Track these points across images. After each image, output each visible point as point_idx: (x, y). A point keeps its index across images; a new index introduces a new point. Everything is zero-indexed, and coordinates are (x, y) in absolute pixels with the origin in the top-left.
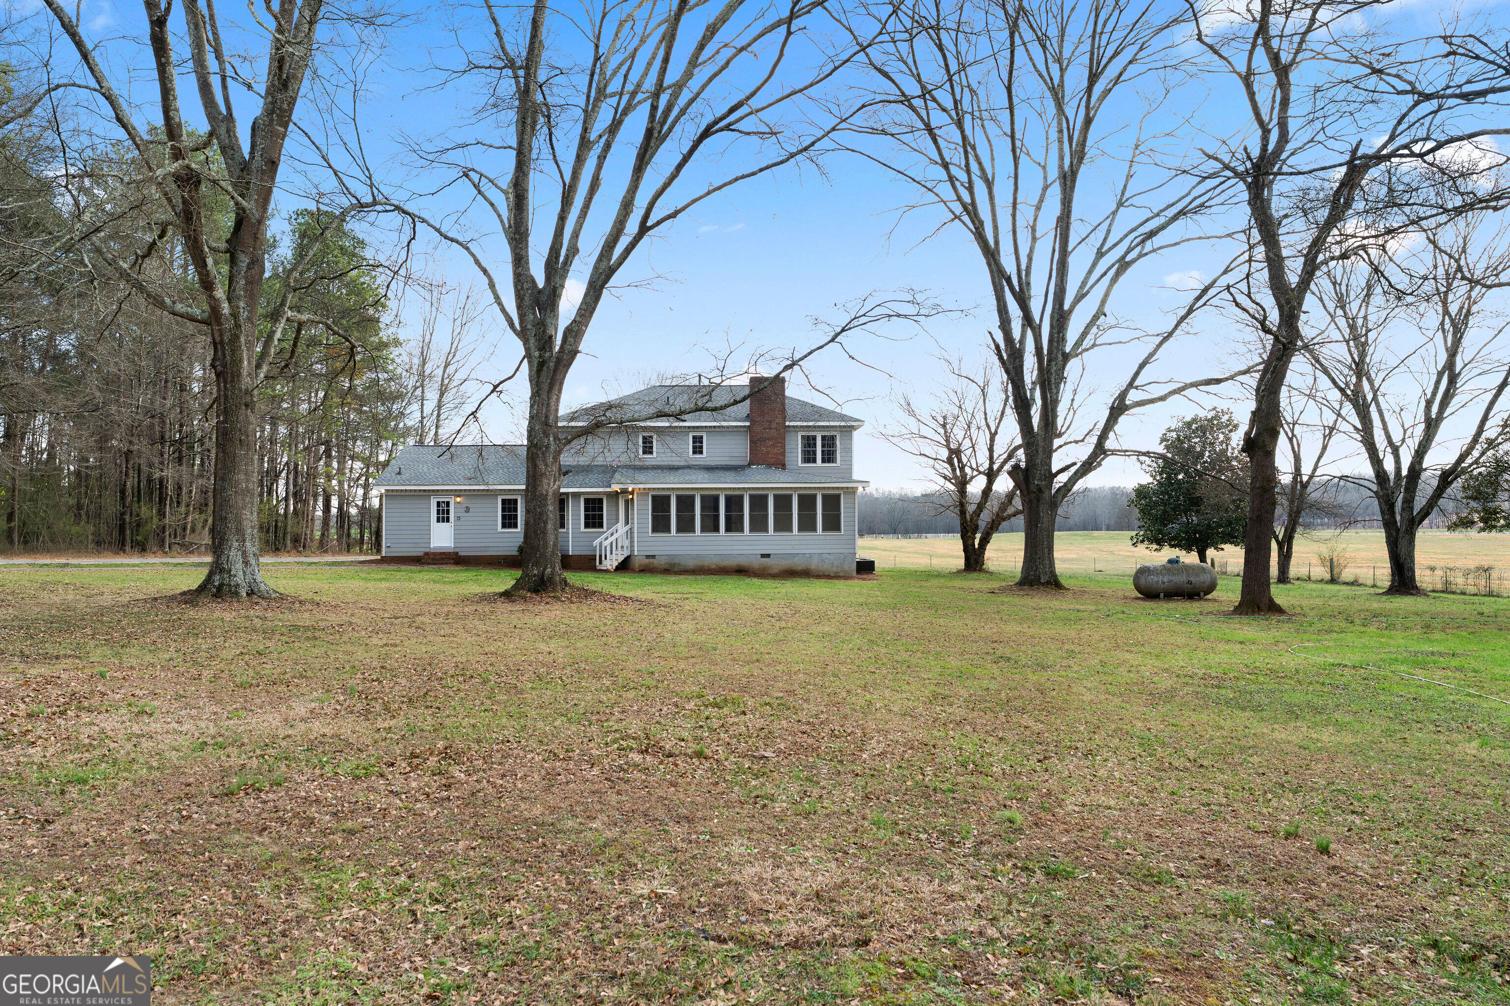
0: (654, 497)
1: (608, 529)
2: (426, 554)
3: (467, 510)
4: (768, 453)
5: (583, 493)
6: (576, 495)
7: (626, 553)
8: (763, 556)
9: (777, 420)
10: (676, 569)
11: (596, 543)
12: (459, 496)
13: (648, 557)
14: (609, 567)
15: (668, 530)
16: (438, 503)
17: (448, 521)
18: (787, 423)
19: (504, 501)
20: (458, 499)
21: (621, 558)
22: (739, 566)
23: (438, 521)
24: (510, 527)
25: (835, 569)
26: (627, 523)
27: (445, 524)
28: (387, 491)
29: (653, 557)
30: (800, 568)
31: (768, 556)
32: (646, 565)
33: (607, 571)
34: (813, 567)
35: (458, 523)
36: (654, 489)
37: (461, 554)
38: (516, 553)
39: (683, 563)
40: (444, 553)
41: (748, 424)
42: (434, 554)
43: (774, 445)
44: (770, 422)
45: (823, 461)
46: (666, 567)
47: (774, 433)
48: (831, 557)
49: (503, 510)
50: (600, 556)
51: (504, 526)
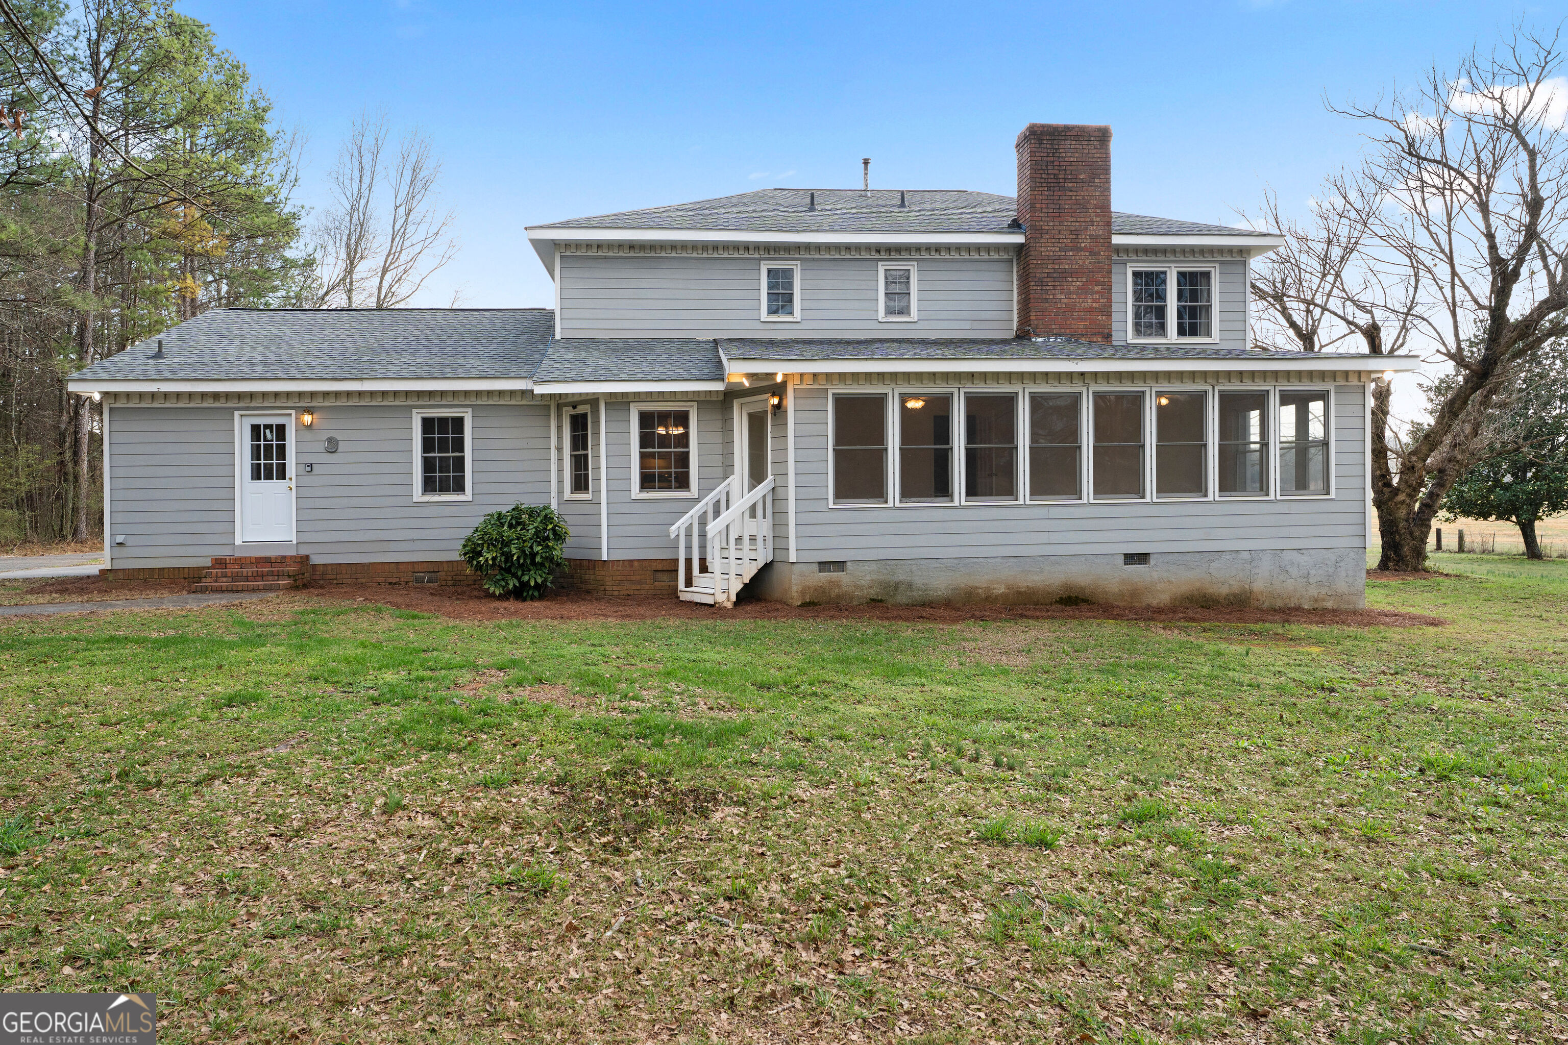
0: (840, 401)
1: (705, 490)
2: (220, 562)
3: (332, 446)
4: (1072, 307)
5: (638, 397)
6: (619, 402)
7: (763, 556)
8: (1130, 559)
9: (1092, 230)
10: (901, 598)
11: (678, 528)
12: (309, 410)
13: (824, 566)
14: (721, 598)
15: (878, 491)
16: (256, 429)
17: (282, 475)
18: (1116, 240)
19: (428, 424)
20: (307, 419)
21: (750, 571)
22: (1067, 587)
23: (256, 475)
24: (444, 489)
25: (1313, 591)
26: (757, 474)
27: (275, 484)
28: (105, 394)
29: (840, 565)
30: (1224, 590)
31: (1143, 558)
32: (821, 590)
33: (712, 609)
34: (1259, 586)
35: (308, 480)
36: (842, 376)
37: (316, 560)
38: (456, 556)
39: (919, 580)
40: (267, 560)
41: (1019, 239)
42: (241, 562)
43: (1084, 290)
44: (1076, 233)
45: (1181, 332)
46: (874, 592)
47: (1084, 259)
48: (1303, 560)
49: (427, 446)
50: (689, 562)
51: (429, 485)
